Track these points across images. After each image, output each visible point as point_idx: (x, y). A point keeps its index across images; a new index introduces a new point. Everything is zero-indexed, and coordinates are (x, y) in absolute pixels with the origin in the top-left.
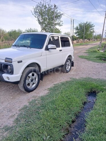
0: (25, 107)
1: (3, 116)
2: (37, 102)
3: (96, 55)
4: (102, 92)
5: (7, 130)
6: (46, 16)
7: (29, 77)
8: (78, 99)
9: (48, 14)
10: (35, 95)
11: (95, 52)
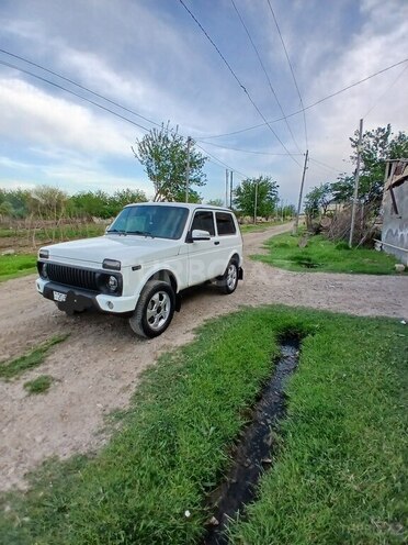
0: (150, 370)
1: (104, 388)
2: (173, 358)
3: (289, 253)
4: (313, 335)
5: (121, 418)
6: (168, 162)
7: (153, 302)
8: (262, 351)
9: (173, 156)
10: (167, 342)
11: (284, 246)
